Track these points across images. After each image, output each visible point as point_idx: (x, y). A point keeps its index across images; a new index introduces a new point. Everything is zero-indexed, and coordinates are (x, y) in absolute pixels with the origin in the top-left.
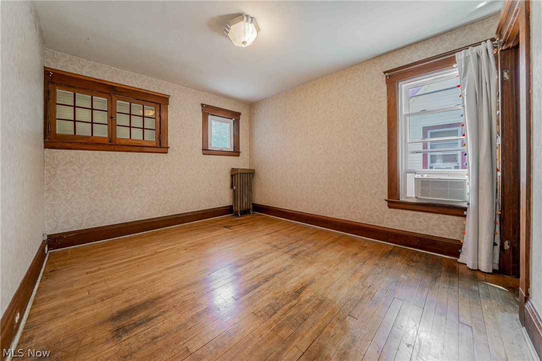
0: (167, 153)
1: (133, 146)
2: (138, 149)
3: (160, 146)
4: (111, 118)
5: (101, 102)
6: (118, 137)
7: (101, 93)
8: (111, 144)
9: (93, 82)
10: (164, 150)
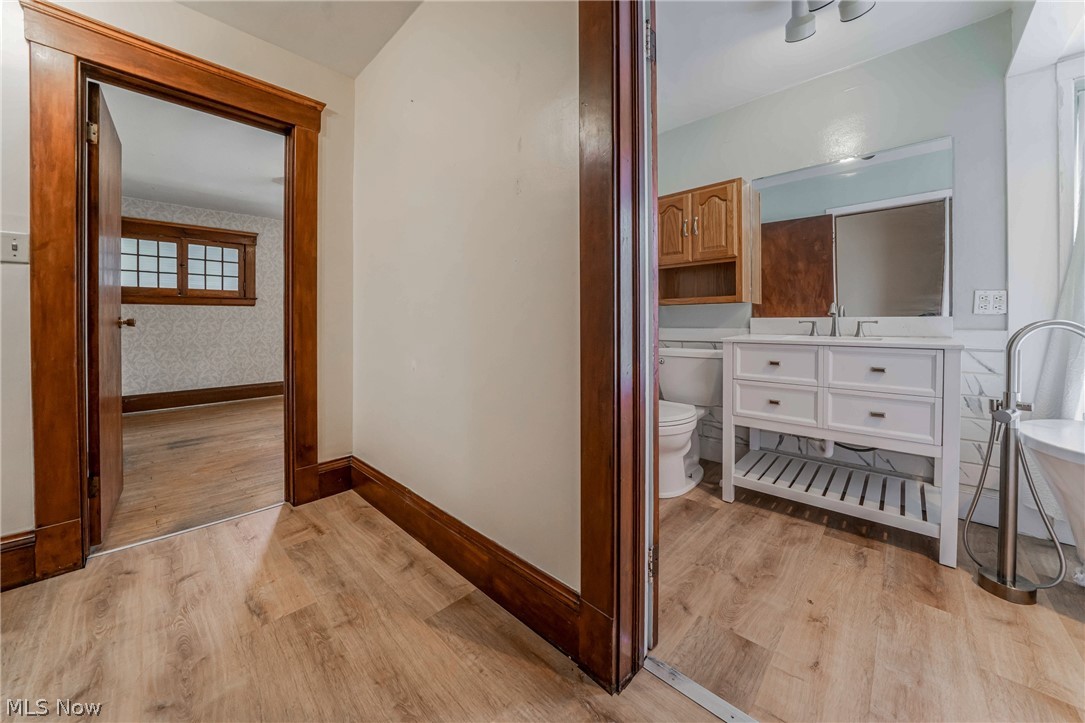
0: (254, 305)
1: (208, 298)
2: (215, 301)
3: (245, 298)
4: (181, 265)
5: (170, 249)
6: (189, 287)
7: (168, 238)
8: (182, 296)
9: (148, 225)
10: (251, 302)
